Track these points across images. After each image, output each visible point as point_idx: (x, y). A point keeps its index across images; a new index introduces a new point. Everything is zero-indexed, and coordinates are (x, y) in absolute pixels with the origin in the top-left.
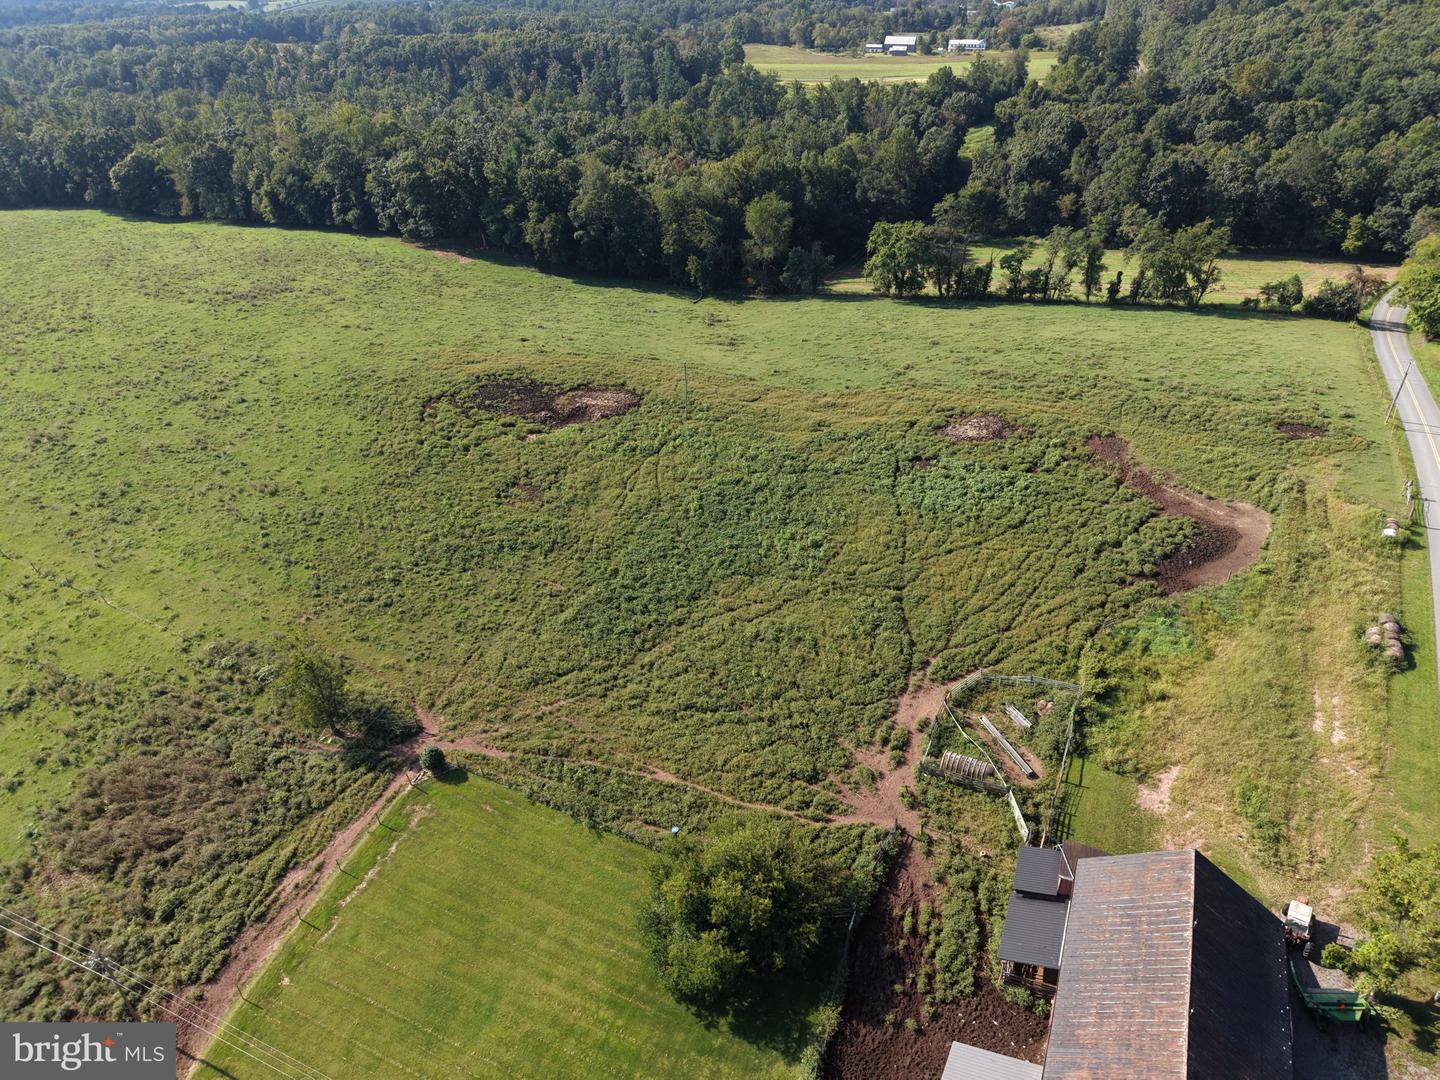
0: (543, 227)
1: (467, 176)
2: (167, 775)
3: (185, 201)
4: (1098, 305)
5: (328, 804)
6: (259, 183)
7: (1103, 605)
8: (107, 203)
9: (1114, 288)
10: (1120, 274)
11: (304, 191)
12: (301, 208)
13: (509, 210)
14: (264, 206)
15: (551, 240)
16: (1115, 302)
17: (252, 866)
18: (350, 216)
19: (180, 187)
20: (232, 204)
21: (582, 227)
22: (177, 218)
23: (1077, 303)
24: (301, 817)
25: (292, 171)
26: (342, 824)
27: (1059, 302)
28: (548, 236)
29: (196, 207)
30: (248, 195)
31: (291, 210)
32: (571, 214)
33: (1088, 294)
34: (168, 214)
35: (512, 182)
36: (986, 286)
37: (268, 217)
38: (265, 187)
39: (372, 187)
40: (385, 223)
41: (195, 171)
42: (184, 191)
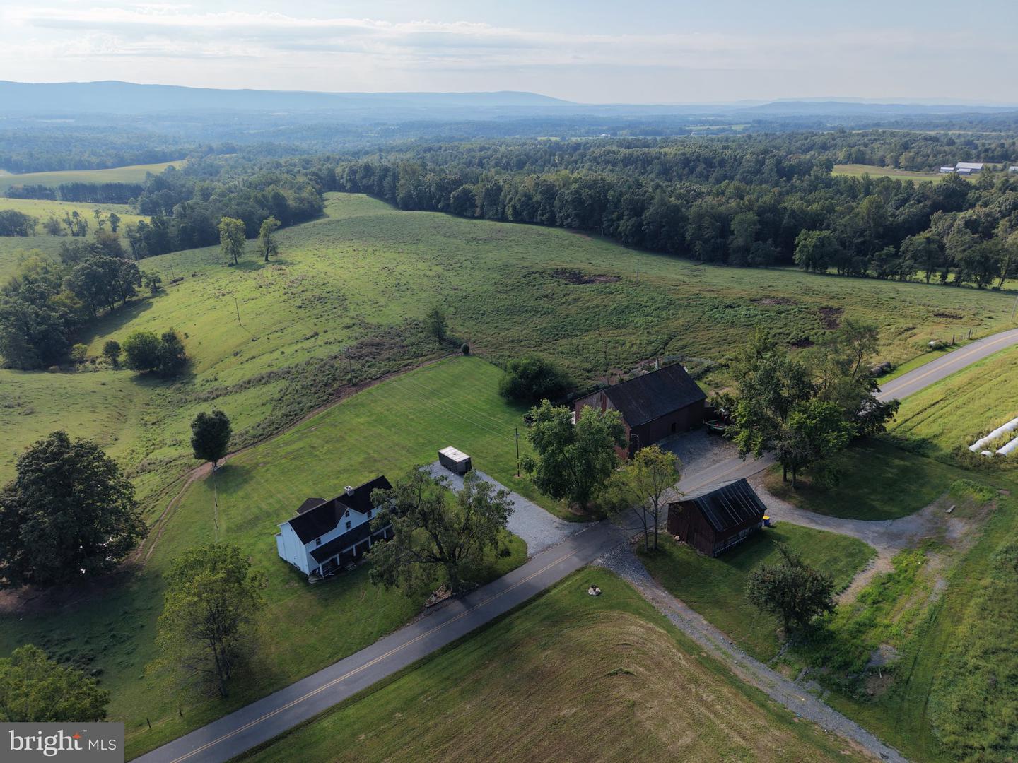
0: (628, 223)
1: (599, 197)
2: (383, 343)
3: (478, 209)
4: (933, 285)
5: (428, 355)
6: (511, 200)
8: (446, 209)
9: (944, 275)
11: (528, 205)
12: (525, 213)
13: (615, 215)
14: (509, 212)
15: (631, 229)
16: (944, 284)
17: (398, 362)
18: (544, 218)
19: (478, 203)
20: (497, 210)
21: (647, 224)
22: (473, 217)
23: (921, 282)
24: (418, 356)
25: (525, 195)
26: (430, 360)
27: (910, 281)
28: (629, 228)
29: (482, 213)
30: (504, 206)
31: (521, 215)
32: (643, 217)
33: (928, 278)
34: (469, 215)
35: (619, 201)
37: (510, 218)
38: (512, 203)
39: (557, 203)
40: (558, 220)
41: (486, 193)
42: (479, 205)
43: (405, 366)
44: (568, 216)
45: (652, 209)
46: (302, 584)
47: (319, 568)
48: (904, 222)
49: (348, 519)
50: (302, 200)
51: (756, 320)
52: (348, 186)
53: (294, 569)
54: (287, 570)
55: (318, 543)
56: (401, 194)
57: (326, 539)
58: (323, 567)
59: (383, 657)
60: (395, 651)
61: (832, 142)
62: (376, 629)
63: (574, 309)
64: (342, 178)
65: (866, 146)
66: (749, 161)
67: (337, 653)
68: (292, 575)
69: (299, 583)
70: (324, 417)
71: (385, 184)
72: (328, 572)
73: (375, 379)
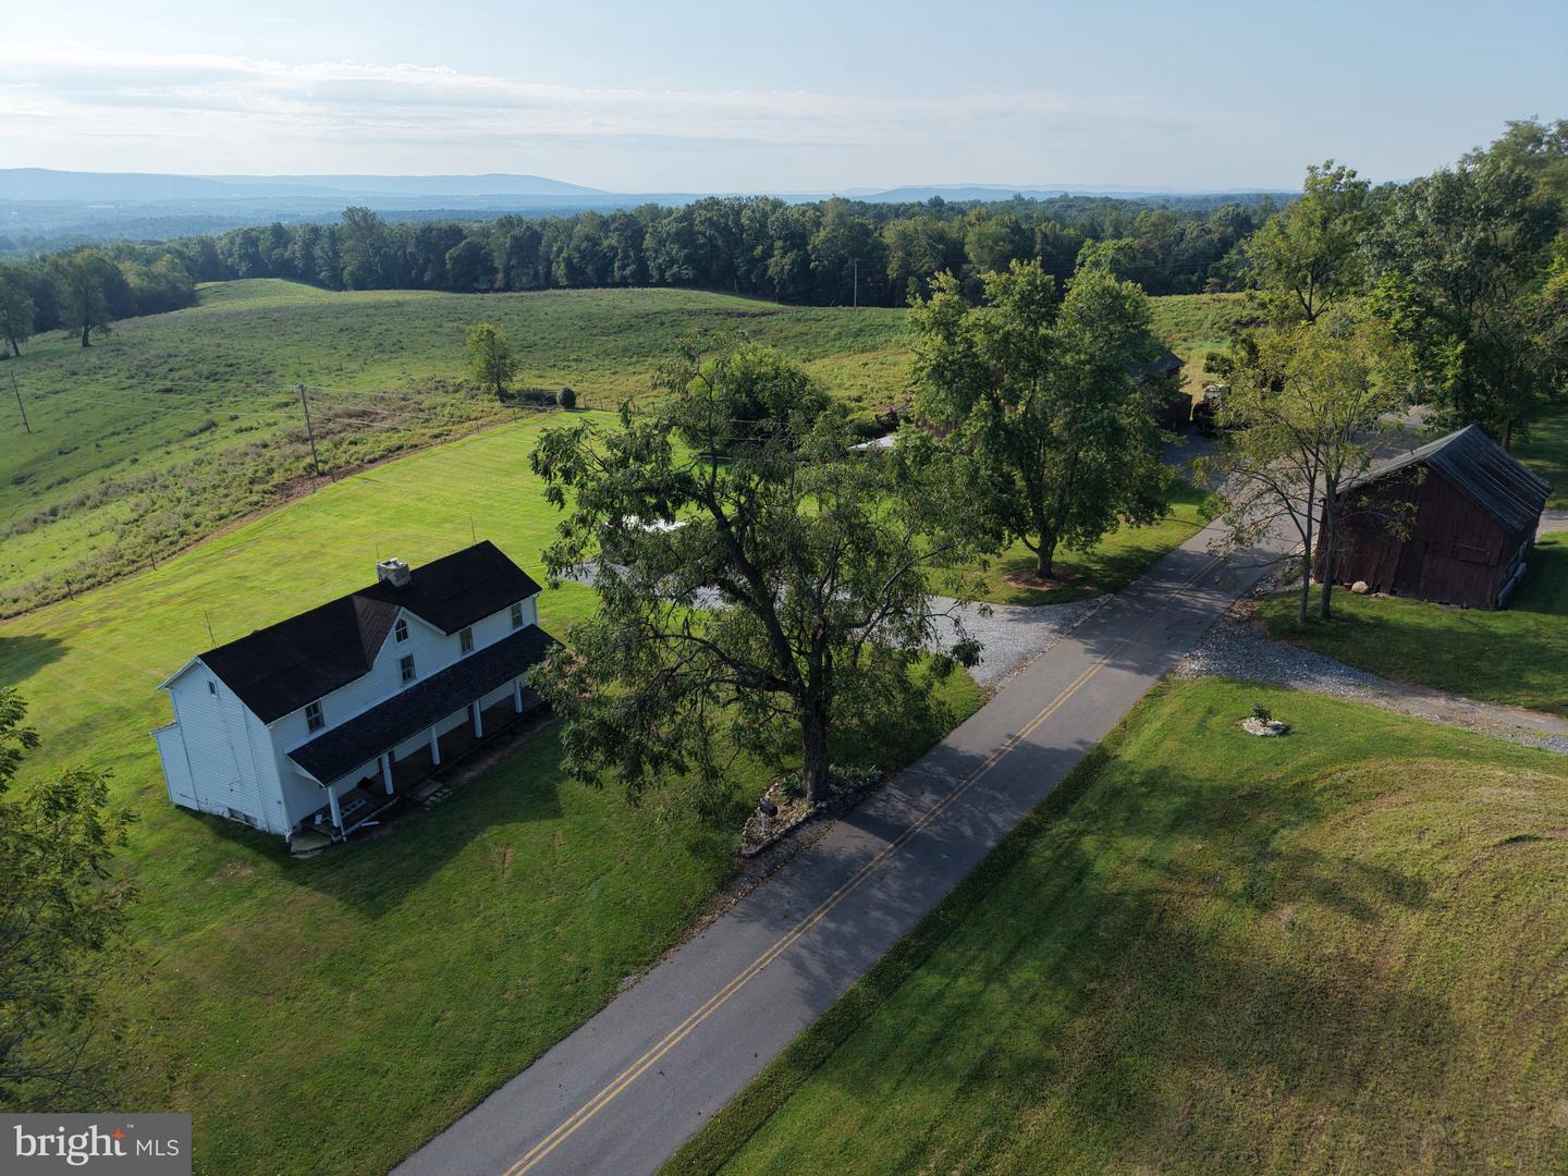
0: (784, 261)
1: (726, 223)
3: (500, 276)
6: (560, 250)
8: (439, 283)
11: (593, 254)
12: (589, 270)
13: (758, 251)
14: (560, 271)
15: (790, 270)
18: (627, 272)
19: (498, 263)
20: (536, 274)
21: (818, 259)
22: (491, 291)
25: (587, 238)
26: (489, 424)
28: (788, 268)
29: (508, 281)
30: (550, 263)
31: (583, 272)
32: (809, 248)
34: (484, 287)
35: (763, 225)
37: (563, 282)
38: (565, 254)
39: (648, 242)
40: (655, 273)
41: (511, 247)
42: (500, 267)
43: (436, 436)
44: (672, 262)
45: (822, 233)
46: (268, 865)
47: (326, 811)
49: (404, 649)
50: (154, 278)
52: (244, 267)
53: (233, 829)
54: (207, 835)
55: (315, 723)
56: (349, 269)
57: (343, 706)
58: (343, 801)
59: (662, 1048)
60: (702, 1014)
62: (595, 957)
64: (231, 255)
67: (468, 1069)
68: (232, 846)
69: (255, 864)
70: (258, 530)
71: (317, 252)
72: (359, 814)
73: (370, 462)
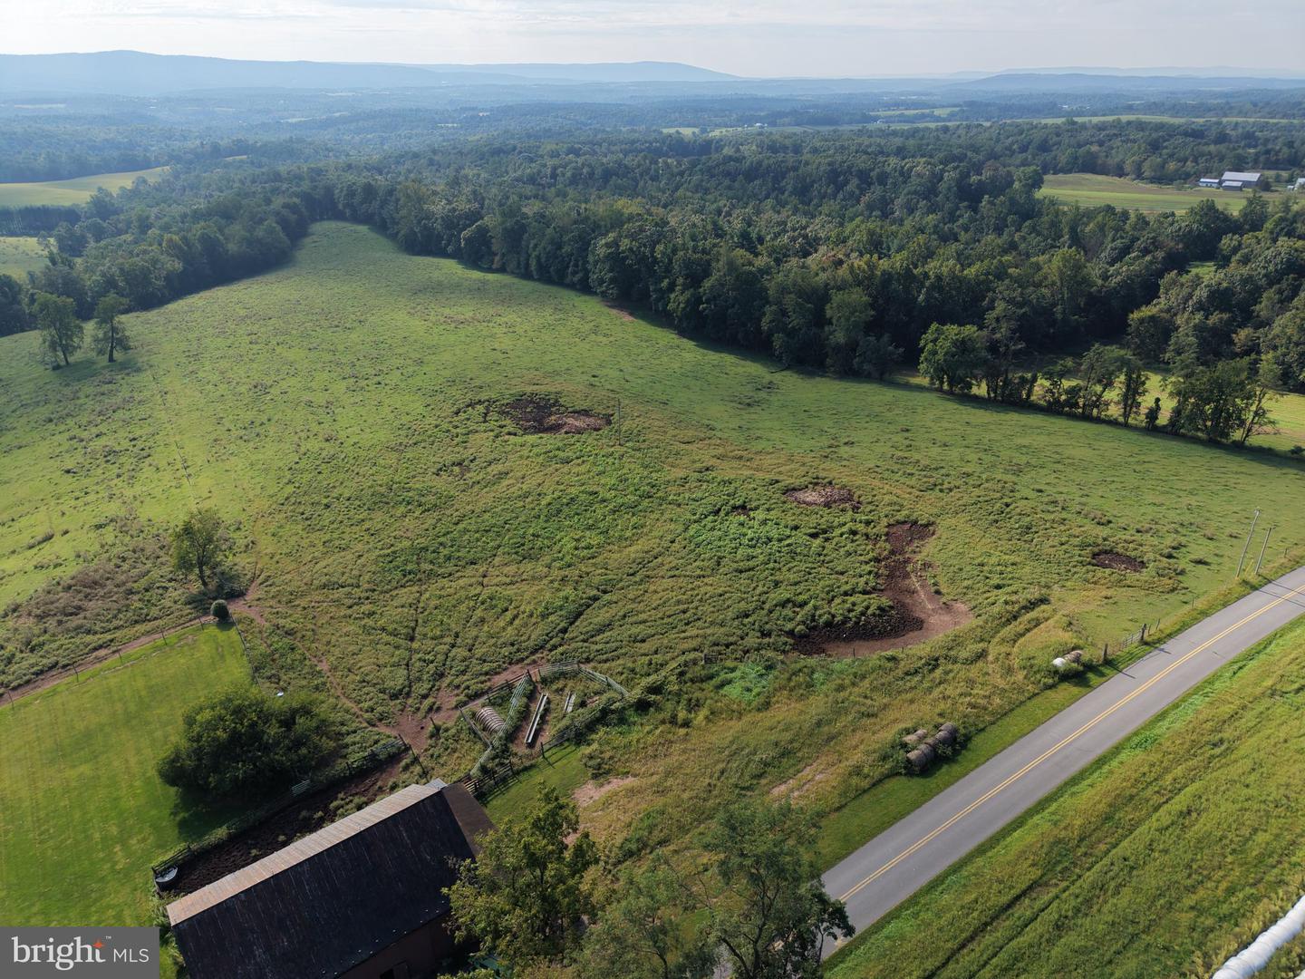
0: (681, 298)
1: (644, 253)
2: (108, 579)
3: (497, 258)
4: (1135, 428)
5: (156, 619)
6: (535, 249)
7: (727, 646)
8: (457, 255)
9: (1153, 414)
10: (1158, 400)
11: (555, 257)
12: (552, 270)
13: (665, 283)
14: (533, 265)
15: (684, 309)
16: (1152, 428)
17: (89, 638)
18: (576, 279)
19: (496, 248)
20: (520, 262)
21: (708, 301)
22: (490, 270)
23: (1113, 423)
24: (136, 622)
25: (552, 242)
27: (1098, 420)
28: (682, 305)
29: (502, 264)
30: (528, 256)
31: (547, 270)
32: (702, 290)
33: (1126, 415)
34: (485, 266)
36: (1029, 395)
37: (536, 275)
38: (537, 252)
39: (590, 257)
40: (592, 285)
41: (503, 236)
42: (498, 251)
43: (95, 649)
44: (603, 280)
45: (714, 277)
48: (1123, 284)
51: (761, 558)
56: (403, 229)
61: (1055, 139)
63: (486, 498)
64: (341, 201)
65: (1101, 144)
66: (919, 175)
